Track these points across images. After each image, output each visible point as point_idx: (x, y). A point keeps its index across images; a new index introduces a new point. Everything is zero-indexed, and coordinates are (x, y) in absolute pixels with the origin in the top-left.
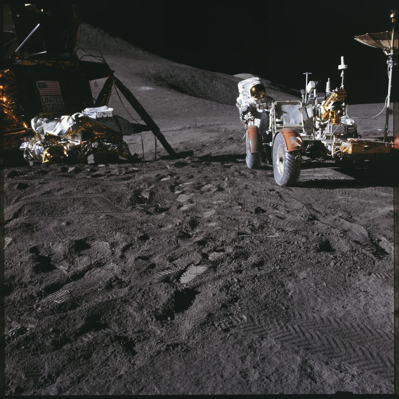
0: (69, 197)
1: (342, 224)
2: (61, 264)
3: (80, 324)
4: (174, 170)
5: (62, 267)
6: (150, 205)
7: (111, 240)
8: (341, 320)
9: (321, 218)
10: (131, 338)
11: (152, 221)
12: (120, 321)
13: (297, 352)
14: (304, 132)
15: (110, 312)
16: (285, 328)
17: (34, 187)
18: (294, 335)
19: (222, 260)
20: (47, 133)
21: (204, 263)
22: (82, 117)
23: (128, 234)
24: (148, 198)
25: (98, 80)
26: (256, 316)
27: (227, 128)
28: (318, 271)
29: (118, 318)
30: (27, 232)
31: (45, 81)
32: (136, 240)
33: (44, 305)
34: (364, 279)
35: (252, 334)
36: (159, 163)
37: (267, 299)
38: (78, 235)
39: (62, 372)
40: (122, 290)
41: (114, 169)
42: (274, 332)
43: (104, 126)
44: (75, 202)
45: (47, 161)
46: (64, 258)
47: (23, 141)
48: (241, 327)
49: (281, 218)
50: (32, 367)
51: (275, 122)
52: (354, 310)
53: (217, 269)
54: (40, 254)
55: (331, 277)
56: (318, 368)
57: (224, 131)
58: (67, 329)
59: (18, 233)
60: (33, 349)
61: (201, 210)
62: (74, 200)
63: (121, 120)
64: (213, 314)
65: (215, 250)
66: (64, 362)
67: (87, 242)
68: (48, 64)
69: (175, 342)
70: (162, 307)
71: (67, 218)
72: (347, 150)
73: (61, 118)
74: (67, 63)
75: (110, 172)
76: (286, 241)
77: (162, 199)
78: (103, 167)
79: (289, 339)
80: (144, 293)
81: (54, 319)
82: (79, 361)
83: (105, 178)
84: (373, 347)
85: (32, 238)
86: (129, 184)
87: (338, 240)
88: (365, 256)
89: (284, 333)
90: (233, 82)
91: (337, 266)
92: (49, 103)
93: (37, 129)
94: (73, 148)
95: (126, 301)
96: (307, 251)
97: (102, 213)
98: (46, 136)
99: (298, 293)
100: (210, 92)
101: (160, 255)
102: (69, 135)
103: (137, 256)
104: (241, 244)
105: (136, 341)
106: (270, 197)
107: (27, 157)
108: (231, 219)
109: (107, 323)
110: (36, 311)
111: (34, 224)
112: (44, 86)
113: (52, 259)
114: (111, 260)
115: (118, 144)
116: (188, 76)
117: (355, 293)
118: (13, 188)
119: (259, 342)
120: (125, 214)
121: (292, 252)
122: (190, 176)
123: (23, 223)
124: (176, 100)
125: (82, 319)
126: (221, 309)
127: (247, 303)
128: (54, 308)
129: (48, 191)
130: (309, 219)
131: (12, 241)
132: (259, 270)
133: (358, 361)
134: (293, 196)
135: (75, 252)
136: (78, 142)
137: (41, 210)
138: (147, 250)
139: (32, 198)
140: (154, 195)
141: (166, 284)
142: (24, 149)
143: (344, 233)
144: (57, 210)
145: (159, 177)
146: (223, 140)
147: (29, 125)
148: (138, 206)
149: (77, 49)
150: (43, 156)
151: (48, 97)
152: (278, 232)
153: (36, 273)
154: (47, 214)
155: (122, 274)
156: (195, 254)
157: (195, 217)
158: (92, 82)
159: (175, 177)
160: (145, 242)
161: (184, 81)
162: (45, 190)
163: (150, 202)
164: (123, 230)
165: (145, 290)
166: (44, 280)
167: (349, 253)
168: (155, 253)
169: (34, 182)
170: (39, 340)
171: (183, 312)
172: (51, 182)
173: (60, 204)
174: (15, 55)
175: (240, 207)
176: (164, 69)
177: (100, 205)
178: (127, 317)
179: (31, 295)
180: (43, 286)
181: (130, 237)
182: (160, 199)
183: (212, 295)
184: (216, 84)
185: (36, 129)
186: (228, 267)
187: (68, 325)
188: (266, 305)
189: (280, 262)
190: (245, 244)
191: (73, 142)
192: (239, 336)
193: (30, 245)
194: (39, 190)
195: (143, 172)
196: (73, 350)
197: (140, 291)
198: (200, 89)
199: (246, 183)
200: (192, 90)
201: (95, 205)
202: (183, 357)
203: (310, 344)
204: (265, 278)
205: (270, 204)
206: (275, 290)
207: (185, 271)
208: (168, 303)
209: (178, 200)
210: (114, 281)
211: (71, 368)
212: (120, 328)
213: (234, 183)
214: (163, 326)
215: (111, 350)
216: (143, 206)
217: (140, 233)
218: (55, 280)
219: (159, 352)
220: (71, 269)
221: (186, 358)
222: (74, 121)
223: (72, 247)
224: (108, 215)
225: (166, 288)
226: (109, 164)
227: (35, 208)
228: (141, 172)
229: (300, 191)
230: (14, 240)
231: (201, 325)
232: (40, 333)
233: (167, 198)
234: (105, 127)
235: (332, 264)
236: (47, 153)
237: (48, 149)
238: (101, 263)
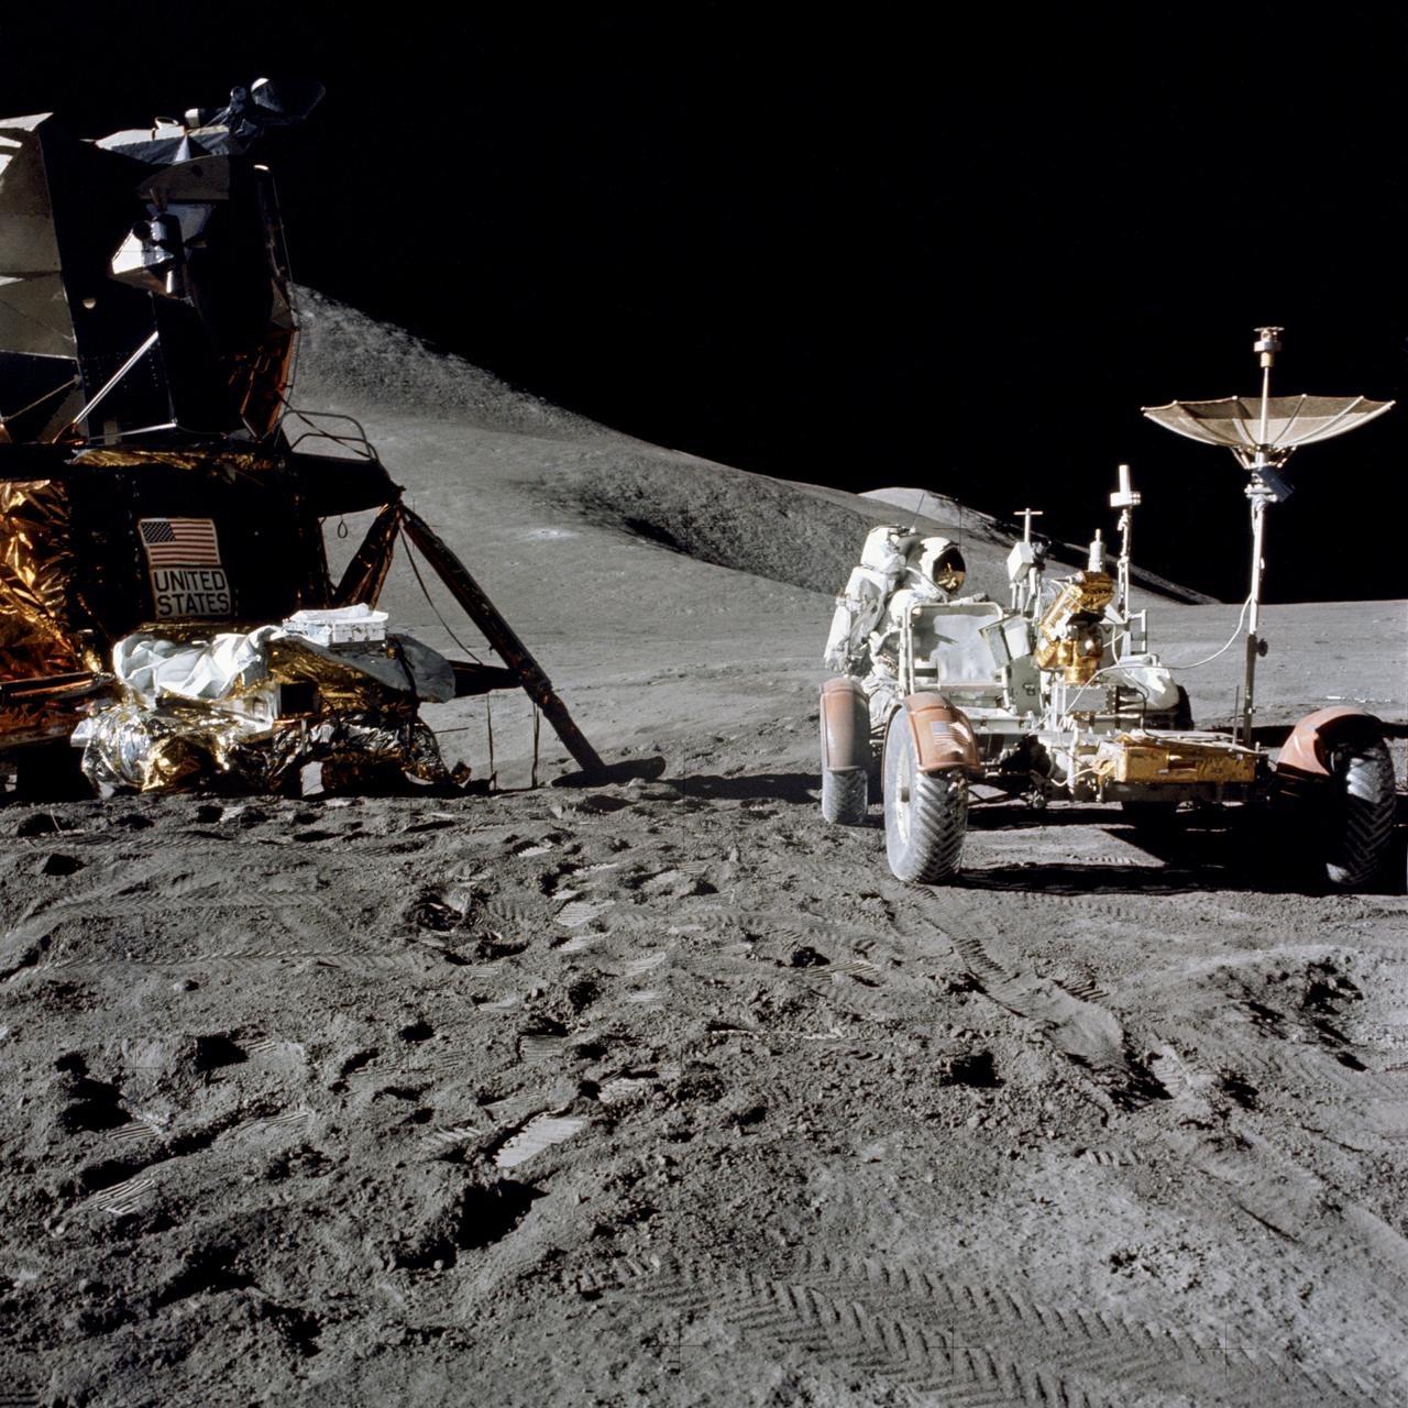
0: (207, 905)
1: (1054, 1004)
2: (149, 1108)
3: (170, 1270)
4: (570, 824)
5: (150, 1116)
6: (468, 935)
7: (315, 1039)
8: (941, 1277)
9: (993, 988)
10: (313, 1314)
11: (461, 983)
12: (290, 1269)
13: (777, 1357)
14: (1007, 705)
15: (266, 1242)
16: (765, 1293)
17: (99, 868)
18: (787, 1311)
19: (641, 1102)
20: (163, 689)
21: (580, 1109)
22: (282, 639)
23: (370, 1019)
24: (463, 911)
25: (348, 517)
26: (691, 1261)
27: (807, 681)
28: (922, 1143)
29: (285, 1258)
30: (59, 1008)
31: (168, 517)
32: (390, 1040)
33: (75, 1219)
34: (1052, 1166)
35: (663, 1307)
36: (530, 798)
37: (741, 1215)
38: (218, 1020)
39: (95, 1394)
40: (316, 1181)
41: (374, 815)
42: (731, 1302)
43: (356, 671)
44: (224, 919)
45: (158, 783)
46: (161, 1090)
47: (84, 716)
48: (639, 1287)
49: (870, 983)
50: (13, 1380)
51: (911, 671)
52: (991, 1252)
53: (617, 1129)
54: (88, 1076)
55: (957, 1159)
56: (827, 1399)
57: (795, 689)
58: (131, 1285)
59: (29, 1010)
60: (25, 1336)
61: (625, 952)
62: (223, 913)
63: (414, 650)
64: (565, 1253)
65: (626, 1072)
66: (105, 1367)
67: (238, 1043)
68: (182, 464)
69: (438, 1324)
70: (422, 1231)
71: (192, 969)
72: (1112, 770)
73: (215, 643)
74: (245, 459)
75: (359, 825)
76: (856, 1052)
77: (509, 915)
78: (341, 807)
79: (767, 1324)
80: (376, 1191)
81: (96, 1255)
82: (150, 1369)
83: (337, 845)
84: (1005, 1348)
85: (70, 1029)
86: (410, 864)
87: (1021, 1052)
88: (1082, 1102)
89: (758, 1306)
90: (859, 516)
91: (985, 1129)
92: (179, 590)
93: (131, 677)
94: (248, 741)
95: (317, 1213)
96: (909, 1082)
97: (305, 955)
98: (159, 701)
99: (839, 1200)
100: (775, 550)
101: (457, 1083)
102: (238, 698)
103: (381, 1086)
104: (714, 1057)
105: (325, 1321)
106: (856, 915)
107: (93, 770)
108: (707, 983)
109: (252, 1274)
110: (49, 1236)
111: (83, 985)
112: (166, 534)
113: (122, 1092)
114: (303, 1098)
115: (402, 731)
116: (699, 492)
117: (1013, 1206)
118: (31, 870)
119: (679, 1328)
120: (377, 959)
121: (862, 1083)
122: (617, 843)
123: (50, 982)
124: (654, 577)
125: (179, 1257)
126: (592, 1238)
127: (676, 1225)
128: (103, 1229)
129: (141, 884)
130: (954, 988)
131: (7, 1036)
132: (744, 1134)
133: (946, 1385)
134: (930, 916)
135: (197, 1072)
136: (265, 721)
137: (110, 943)
138: (420, 1069)
139: (88, 903)
140: (485, 902)
141: (446, 1166)
142: (85, 741)
143: (1047, 1031)
144: (165, 943)
145: (513, 844)
146: (790, 722)
147: (107, 665)
148: (428, 938)
149: (285, 414)
150: (147, 768)
151: (176, 571)
152: (840, 1023)
153: (67, 1132)
154: (129, 954)
155: (327, 1138)
156: (560, 1081)
157: (595, 975)
158: (329, 524)
159: (568, 846)
160: (418, 1045)
161: (683, 512)
162: (133, 878)
163: (469, 927)
164: (358, 1010)
165: (382, 1182)
166: (88, 1152)
167: (1036, 1089)
168: (441, 1079)
169: (102, 852)
170: (45, 1312)
171: (484, 1247)
172: (157, 853)
173: (175, 925)
174: (70, 434)
175: (749, 946)
176: (615, 468)
177: (304, 932)
178: (312, 1257)
179: (42, 1191)
180: (80, 1167)
181: (372, 1029)
182: (504, 917)
183: (577, 1200)
184: (796, 524)
185: (127, 675)
186: (652, 1124)
187: (134, 1272)
188: (731, 1232)
189: (817, 1112)
190: (725, 1058)
191: (250, 722)
192: (623, 1310)
193: (62, 1049)
194: (114, 878)
195: (469, 828)
196: (135, 1338)
197: (365, 1183)
198: (739, 538)
199: (793, 871)
200: (713, 543)
201: (288, 930)
202: (448, 1362)
203: (825, 1338)
204: (753, 1157)
205: (849, 941)
206: (770, 1191)
207: (516, 1131)
208: (441, 1220)
209: (559, 921)
210: (297, 1156)
211: (124, 1385)
212: (288, 1286)
213: (754, 869)
214: (413, 1283)
215: (246, 1338)
216: (442, 939)
217: (407, 1018)
218: (121, 1153)
219: (380, 1349)
220: (176, 1123)
221: (454, 1365)
222: (256, 651)
223: (189, 1057)
224: (320, 963)
225: (446, 1177)
226: (361, 798)
227: (94, 938)
228: (463, 826)
229: (962, 902)
230: (13, 1035)
231: (520, 1278)
232: (49, 1292)
233: (527, 914)
234: (359, 675)
235: (973, 1121)
236: (160, 756)
237: (164, 742)
238: (272, 1106)
